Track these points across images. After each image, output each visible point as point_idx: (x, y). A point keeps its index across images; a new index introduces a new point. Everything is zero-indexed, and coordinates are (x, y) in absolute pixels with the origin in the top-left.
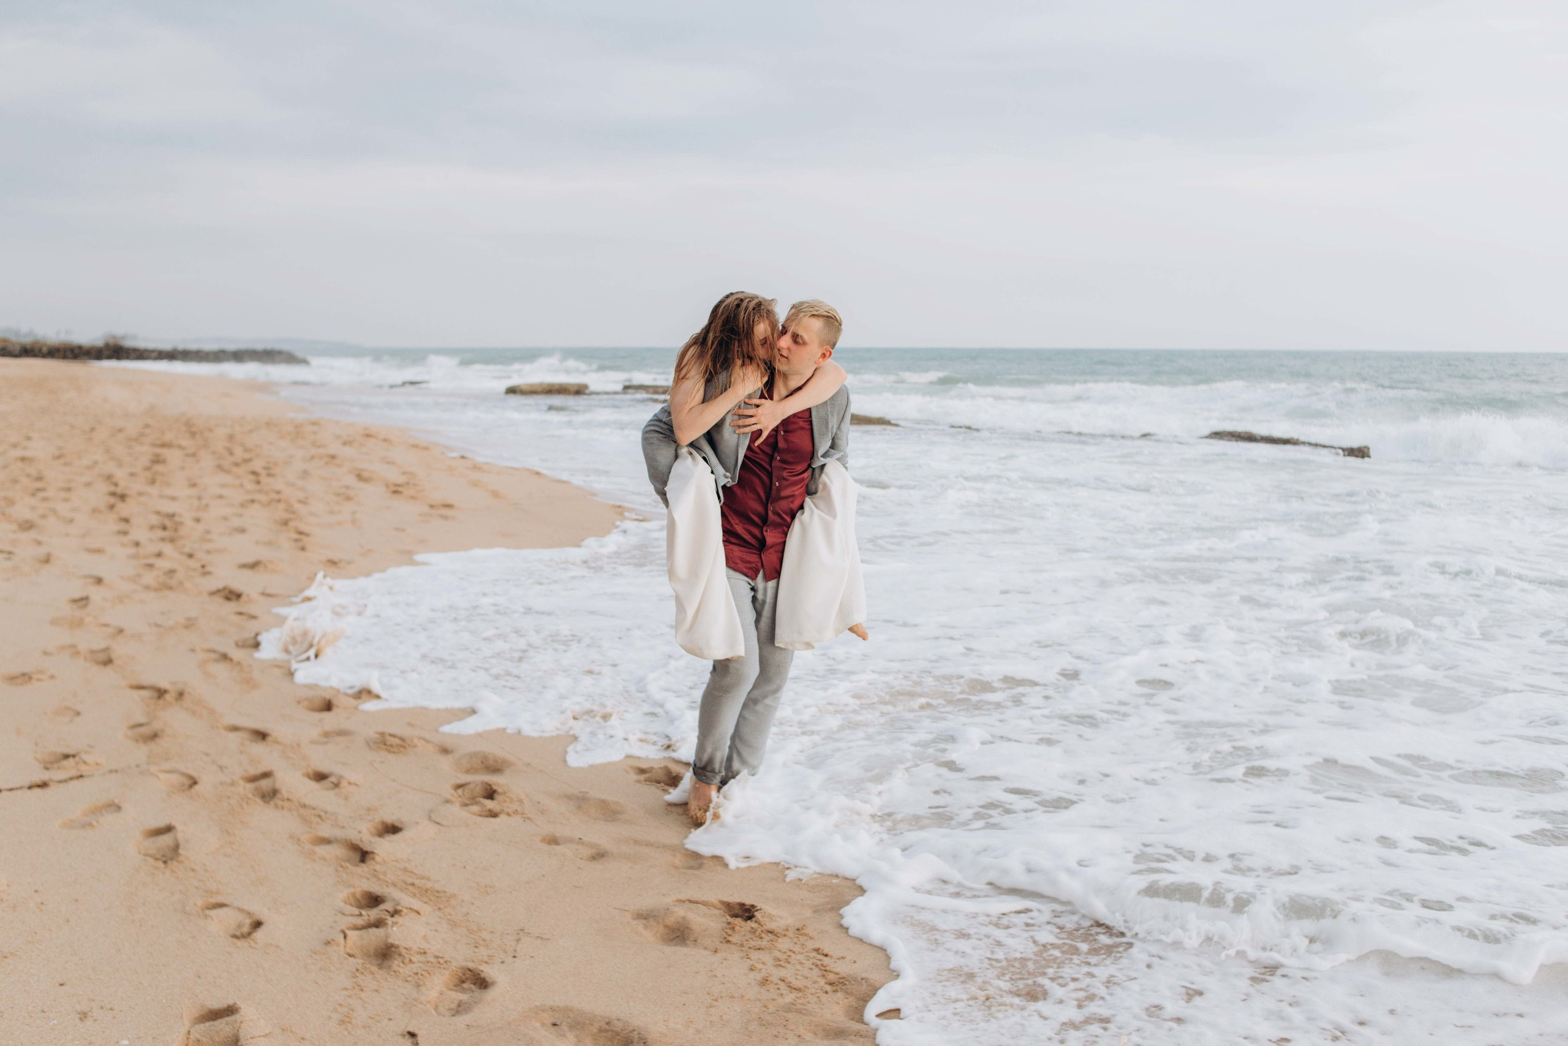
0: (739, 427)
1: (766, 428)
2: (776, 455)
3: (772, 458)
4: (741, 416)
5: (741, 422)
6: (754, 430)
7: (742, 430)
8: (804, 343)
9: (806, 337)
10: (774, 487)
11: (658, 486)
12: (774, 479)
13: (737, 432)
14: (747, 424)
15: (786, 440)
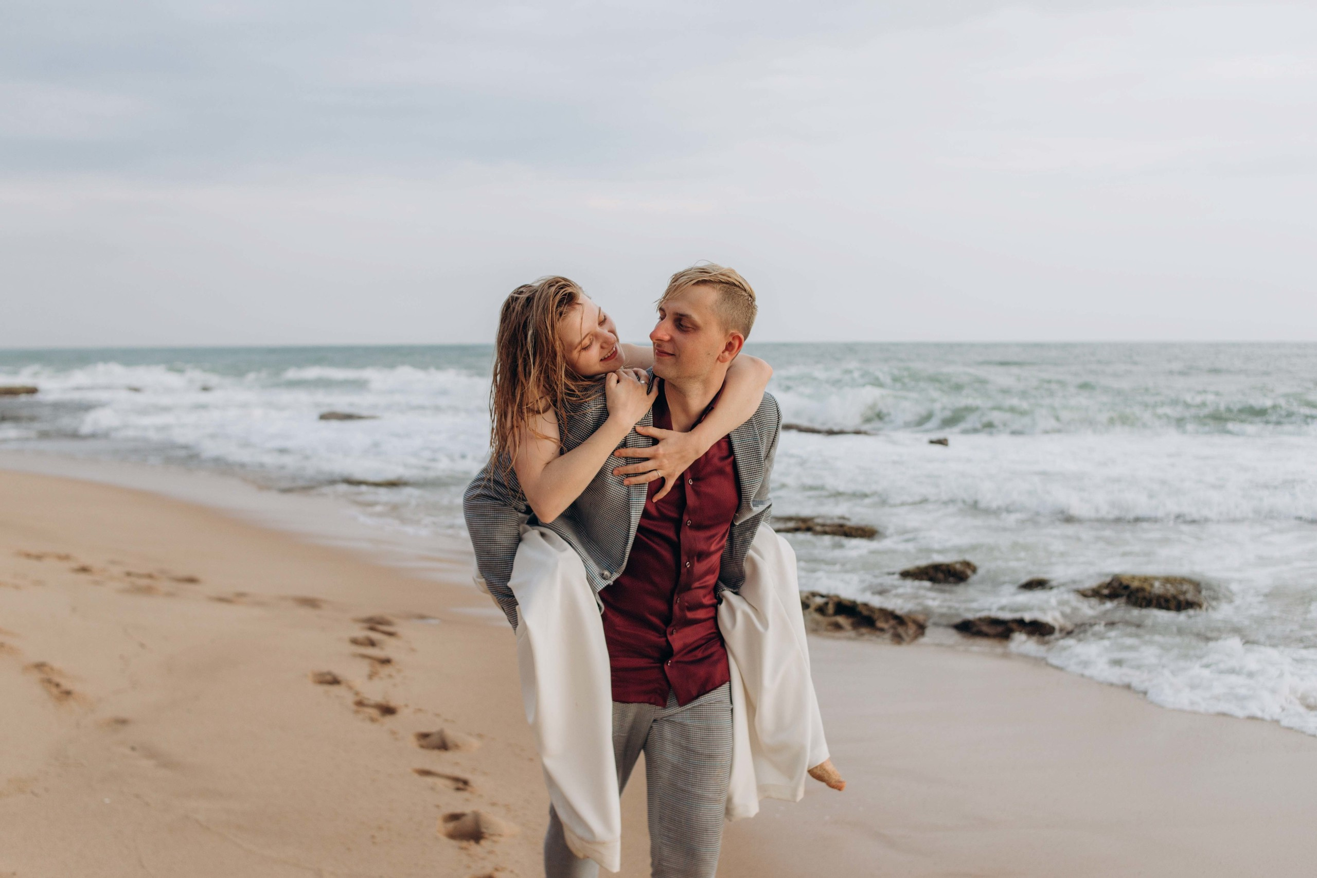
0: (628, 475)
1: (670, 475)
2: (685, 518)
3: (678, 525)
4: (630, 460)
5: (631, 468)
6: (653, 479)
7: (634, 480)
8: (696, 328)
9: (696, 317)
10: (683, 570)
11: (495, 581)
12: (684, 558)
13: (626, 482)
14: (641, 471)
15: (697, 493)
